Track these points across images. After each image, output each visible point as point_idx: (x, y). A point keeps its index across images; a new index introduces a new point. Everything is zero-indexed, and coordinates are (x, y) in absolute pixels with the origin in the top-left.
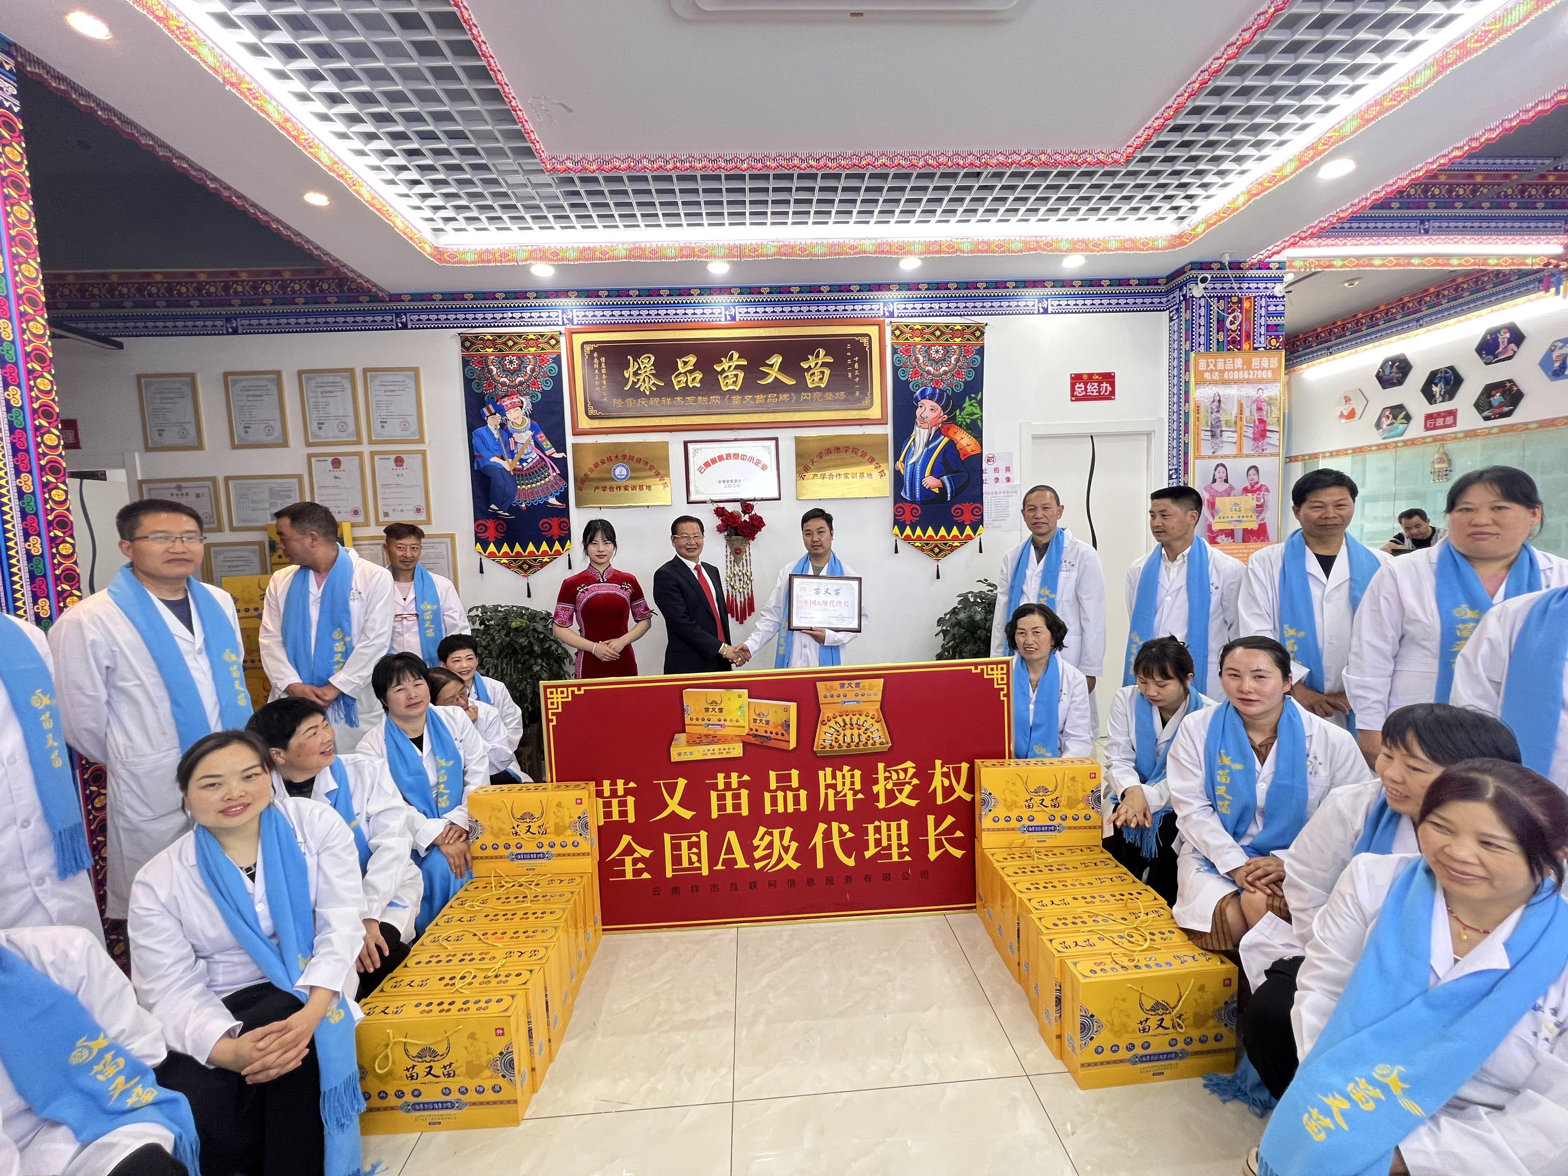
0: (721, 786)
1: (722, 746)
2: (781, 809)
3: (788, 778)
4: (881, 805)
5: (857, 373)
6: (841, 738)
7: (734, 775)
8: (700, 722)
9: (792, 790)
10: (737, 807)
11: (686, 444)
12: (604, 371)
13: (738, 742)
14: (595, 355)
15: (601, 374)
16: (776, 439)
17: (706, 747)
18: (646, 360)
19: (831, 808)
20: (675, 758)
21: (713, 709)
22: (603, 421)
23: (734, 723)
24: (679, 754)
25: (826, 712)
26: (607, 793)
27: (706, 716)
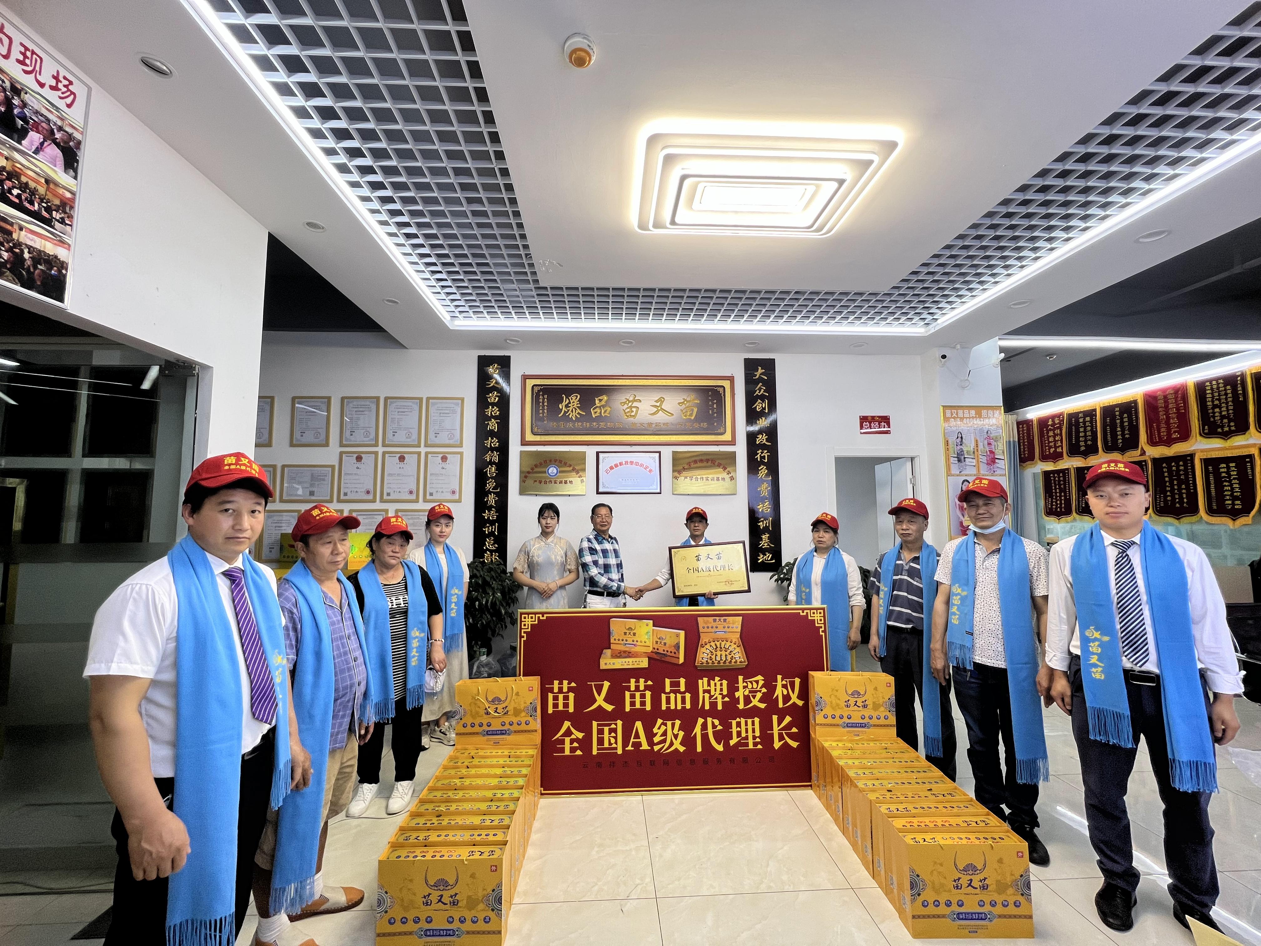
0: (633, 688)
1: (634, 660)
2: (673, 707)
3: (678, 684)
4: (741, 706)
5: (715, 411)
6: (713, 657)
7: (642, 681)
8: (621, 642)
9: (680, 693)
10: (643, 703)
11: (598, 453)
12: (546, 404)
13: (645, 657)
14: (541, 393)
15: (543, 406)
16: (660, 452)
17: (624, 660)
18: (574, 398)
19: (707, 707)
20: (603, 666)
21: (630, 633)
22: (542, 437)
23: (643, 644)
24: (606, 664)
25: (704, 639)
26: (556, 690)
27: (625, 638)
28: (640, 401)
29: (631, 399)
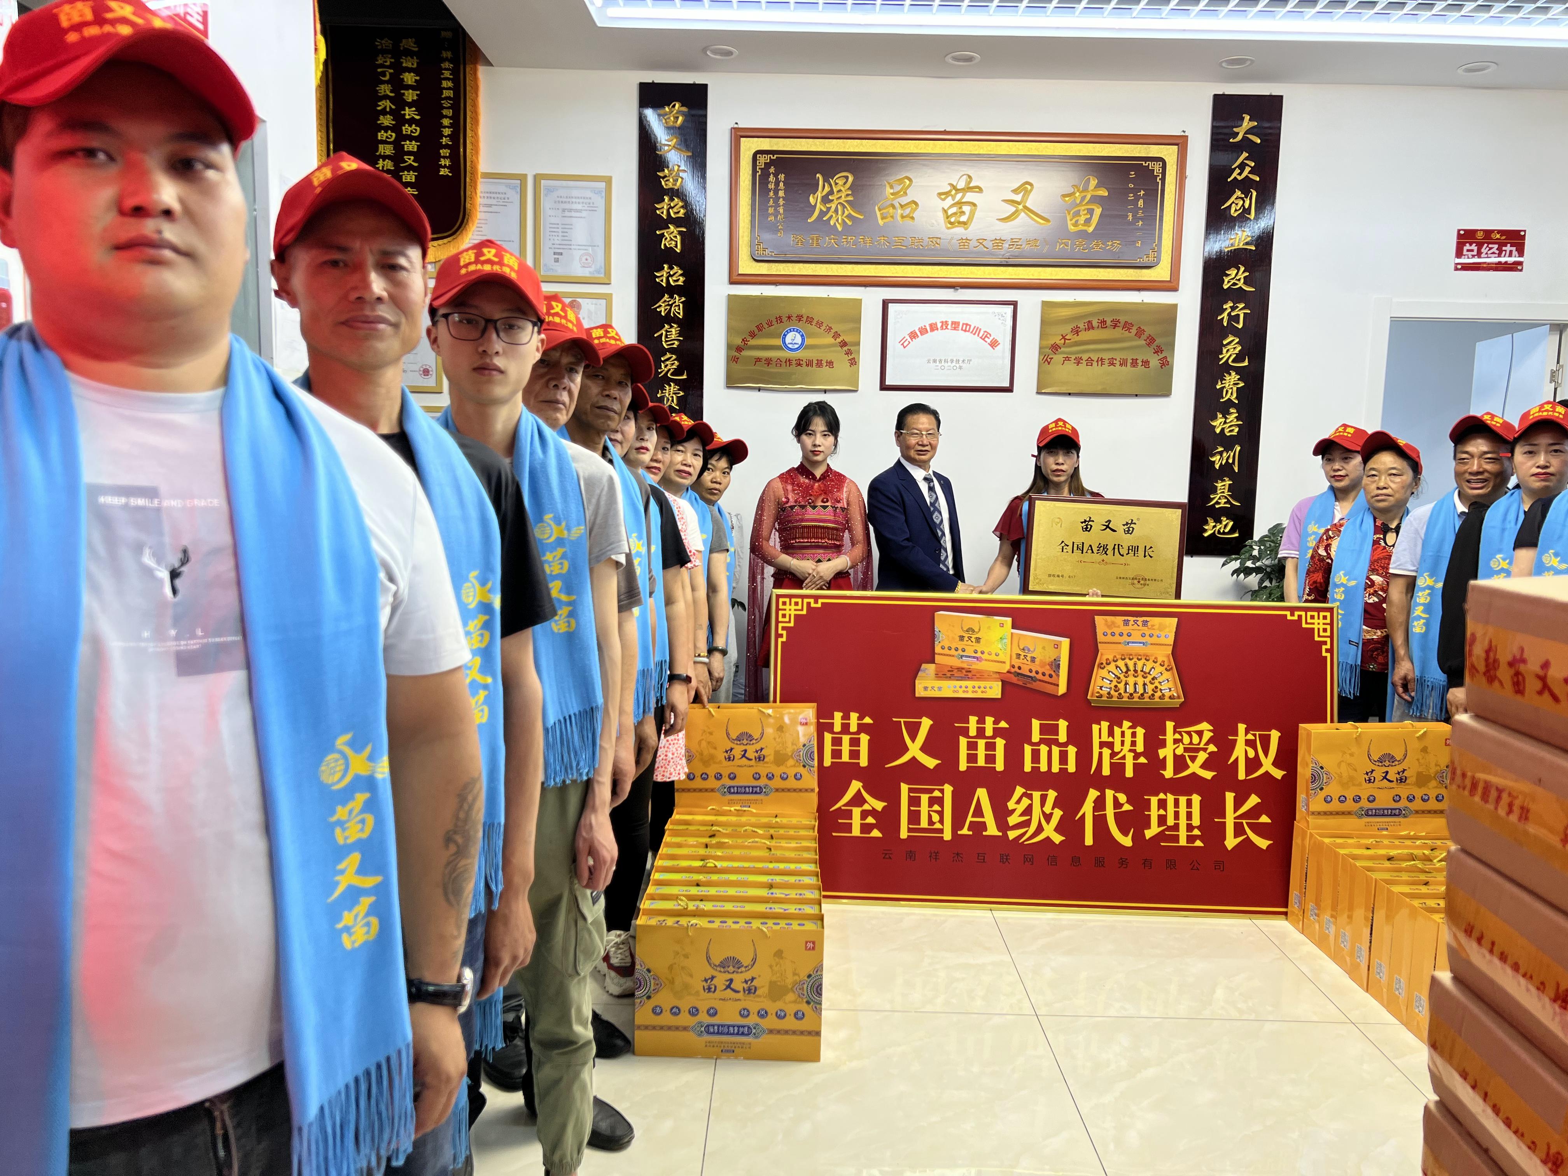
0: (973, 732)
1: (977, 684)
2: (1044, 767)
3: (1055, 730)
4: (1169, 773)
5: (1140, 214)
6: (1121, 686)
7: (989, 720)
8: (953, 652)
9: (1059, 745)
10: (990, 759)
11: (885, 303)
12: (781, 194)
13: (996, 680)
14: (772, 170)
15: (777, 198)
16: (1015, 304)
17: (958, 683)
18: (841, 182)
19: (1106, 771)
20: (920, 692)
21: (970, 638)
22: (773, 265)
23: (993, 657)
24: (926, 688)
25: (1105, 653)
26: (837, 728)
27: (960, 645)
28: (980, 189)
29: (961, 185)
